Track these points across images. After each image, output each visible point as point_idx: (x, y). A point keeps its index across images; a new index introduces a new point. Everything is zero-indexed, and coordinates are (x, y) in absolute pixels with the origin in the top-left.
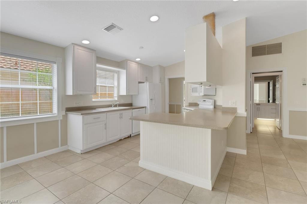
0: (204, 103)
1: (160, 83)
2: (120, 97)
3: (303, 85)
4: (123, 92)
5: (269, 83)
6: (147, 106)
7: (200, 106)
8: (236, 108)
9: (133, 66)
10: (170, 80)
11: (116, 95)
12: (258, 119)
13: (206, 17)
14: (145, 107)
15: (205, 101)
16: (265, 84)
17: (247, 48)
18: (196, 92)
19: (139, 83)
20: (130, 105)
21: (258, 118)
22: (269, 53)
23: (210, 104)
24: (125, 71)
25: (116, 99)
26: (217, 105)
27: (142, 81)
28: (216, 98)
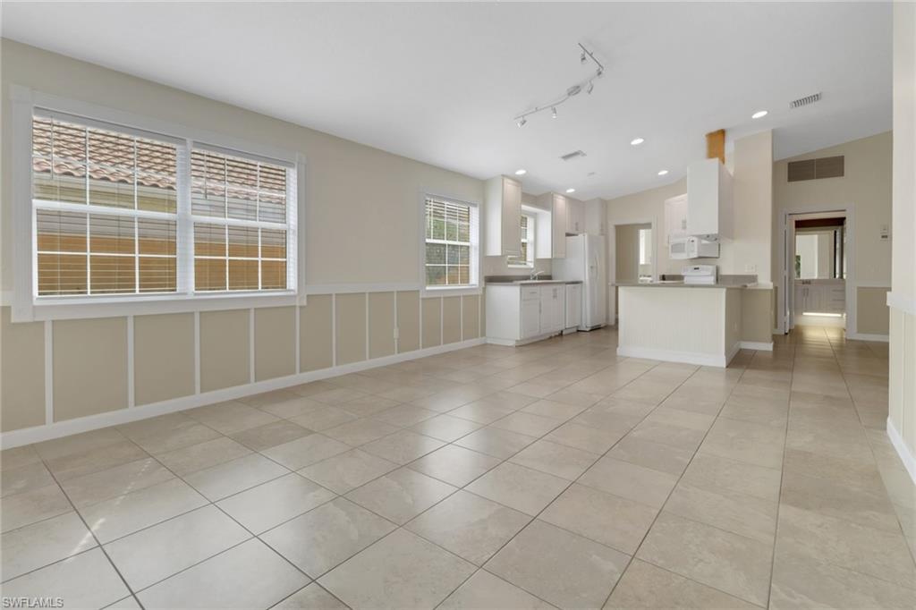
0: (696, 273)
1: (602, 234)
2: (538, 261)
3: (883, 237)
4: (545, 252)
5: (835, 232)
6: (582, 279)
7: (685, 279)
8: (757, 276)
9: (560, 202)
10: (619, 229)
11: (530, 257)
12: (805, 314)
13: (711, 136)
14: (581, 282)
15: (698, 269)
16: (827, 235)
17: (775, 165)
18: (682, 251)
19: (568, 235)
20: (550, 277)
21: (806, 311)
22: (821, 175)
23: (710, 273)
24: (549, 213)
25: (532, 265)
26: (721, 276)
27: (571, 232)
28: (719, 263)
